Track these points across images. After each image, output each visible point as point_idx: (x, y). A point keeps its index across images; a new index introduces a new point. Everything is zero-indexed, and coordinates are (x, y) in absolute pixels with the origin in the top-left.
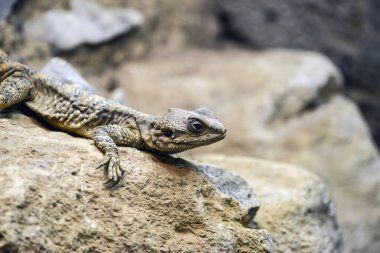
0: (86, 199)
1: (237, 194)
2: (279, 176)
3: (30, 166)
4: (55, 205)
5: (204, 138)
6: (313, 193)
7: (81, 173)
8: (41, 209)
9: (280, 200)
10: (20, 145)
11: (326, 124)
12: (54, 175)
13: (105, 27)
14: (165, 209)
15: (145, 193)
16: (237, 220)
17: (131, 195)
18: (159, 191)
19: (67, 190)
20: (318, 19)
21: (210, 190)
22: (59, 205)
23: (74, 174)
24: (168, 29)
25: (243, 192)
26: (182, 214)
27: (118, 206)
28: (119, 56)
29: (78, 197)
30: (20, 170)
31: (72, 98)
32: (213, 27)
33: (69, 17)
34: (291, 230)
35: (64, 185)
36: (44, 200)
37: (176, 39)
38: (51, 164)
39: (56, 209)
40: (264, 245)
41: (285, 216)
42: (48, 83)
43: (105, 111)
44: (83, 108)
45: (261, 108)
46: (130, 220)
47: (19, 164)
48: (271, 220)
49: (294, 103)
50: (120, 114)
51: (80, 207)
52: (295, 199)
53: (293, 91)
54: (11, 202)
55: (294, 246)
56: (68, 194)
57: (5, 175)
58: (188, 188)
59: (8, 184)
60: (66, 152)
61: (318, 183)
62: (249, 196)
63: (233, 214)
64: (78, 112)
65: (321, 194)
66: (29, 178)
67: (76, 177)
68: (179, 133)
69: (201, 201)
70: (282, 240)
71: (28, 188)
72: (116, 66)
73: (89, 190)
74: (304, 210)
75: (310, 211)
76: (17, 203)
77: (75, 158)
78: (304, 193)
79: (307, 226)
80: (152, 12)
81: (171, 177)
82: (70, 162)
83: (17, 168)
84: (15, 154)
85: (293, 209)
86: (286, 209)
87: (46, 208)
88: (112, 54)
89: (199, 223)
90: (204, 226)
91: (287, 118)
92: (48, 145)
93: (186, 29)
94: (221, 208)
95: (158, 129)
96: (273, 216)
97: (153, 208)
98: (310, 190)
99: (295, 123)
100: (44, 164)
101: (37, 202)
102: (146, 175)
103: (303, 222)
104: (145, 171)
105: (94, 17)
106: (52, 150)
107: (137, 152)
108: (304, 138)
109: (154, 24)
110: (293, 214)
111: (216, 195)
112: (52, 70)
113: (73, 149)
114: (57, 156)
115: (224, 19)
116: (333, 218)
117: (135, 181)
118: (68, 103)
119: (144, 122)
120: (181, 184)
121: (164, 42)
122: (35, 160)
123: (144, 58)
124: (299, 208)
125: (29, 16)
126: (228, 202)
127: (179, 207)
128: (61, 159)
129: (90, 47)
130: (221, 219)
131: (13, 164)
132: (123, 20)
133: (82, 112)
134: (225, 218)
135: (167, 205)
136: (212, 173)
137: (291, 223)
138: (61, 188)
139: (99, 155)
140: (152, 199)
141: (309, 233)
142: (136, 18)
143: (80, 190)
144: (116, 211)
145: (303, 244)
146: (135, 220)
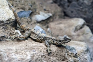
0: (43, 57)
1: (73, 51)
2: (79, 44)
3: (31, 52)
4: (37, 60)
5: (67, 41)
6: (86, 47)
7: (42, 52)
8: (34, 61)
9: (80, 50)
10: (29, 47)
11: (84, 31)
12: (37, 53)
13: (46, 17)
14: (59, 57)
15: (55, 54)
16: (73, 57)
17: (53, 55)
18: (58, 53)
19: (39, 56)
20: (79, 12)
21: (68, 51)
22: (38, 59)
23: (41, 52)
24: (56, 15)
25: (74, 50)
26: (63, 57)
27: (50, 58)
28: (48, 21)
29: (42, 57)
30: (30, 53)
31: (38, 35)
32: (63, 14)
33: (39, 16)
34: (83, 55)
35: (39, 55)
36: (35, 59)
37: (58, 17)
38: (36, 50)
39: (37, 61)
40: (79, 61)
41: (81, 53)
42: (33, 32)
43: (45, 38)
44: (40, 37)
45: (73, 29)
46: (53, 60)
47: (29, 51)
48: (79, 54)
49: (78, 28)
50: (48, 38)
51: (42, 59)
52: (83, 49)
53: (78, 26)
54: (28, 60)
55: (84, 58)
56: (40, 57)
57: (26, 54)
58: (64, 52)
59: (27, 56)
60: (39, 47)
61: (86, 45)
62: (75, 51)
63: (73, 56)
64: (39, 38)
65: (87, 47)
66: (31, 54)
67: (41, 53)
68: (63, 41)
69: (66, 54)
70: (81, 58)
71: (31, 57)
72: (48, 23)
73: (44, 55)
74: (85, 51)
75: (86, 51)
76: (29, 61)
77: (41, 48)
78: (84, 48)
79: (86, 54)
80: (53, 13)
81: (60, 50)
82: (40, 49)
83: (29, 52)
84: (28, 49)
85: (83, 51)
86: (81, 51)
87: (35, 60)
88: (47, 21)
89: (66, 59)
90: (67, 59)
91: (77, 30)
92: (35, 46)
93: (59, 15)
94: (70, 55)
95: (58, 41)
96: (79, 53)
97: (57, 57)
98: (85, 47)
99: (79, 31)
100: (35, 51)
101: (33, 59)
102: (55, 50)
103: (85, 53)
104: (55, 49)
105: (44, 15)
106: (36, 47)
107: (53, 45)
108: (81, 34)
109: (54, 15)
110: (83, 52)
111: (69, 52)
112: (36, 28)
113: (40, 46)
114: (37, 48)
115: (65, 13)
116: (89, 51)
117: (53, 52)
118: (37, 36)
119: (54, 40)
120: (62, 51)
121: (56, 18)
122: (33, 50)
123: (53, 21)
124: (84, 51)
125: (33, 16)
126: (72, 53)
127: (62, 56)
128: (38, 49)
129: (43, 21)
130: (70, 57)
131: (28, 52)
132: (49, 15)
133: (40, 38)
134: (71, 57)
135: (60, 56)
136: (68, 48)
137: (82, 54)
138: (38, 56)
139: (46, 47)
140: (57, 55)
141: (86, 55)
142: (51, 15)
143: (42, 55)
144: (50, 59)
145: (85, 58)
146: (54, 60)
